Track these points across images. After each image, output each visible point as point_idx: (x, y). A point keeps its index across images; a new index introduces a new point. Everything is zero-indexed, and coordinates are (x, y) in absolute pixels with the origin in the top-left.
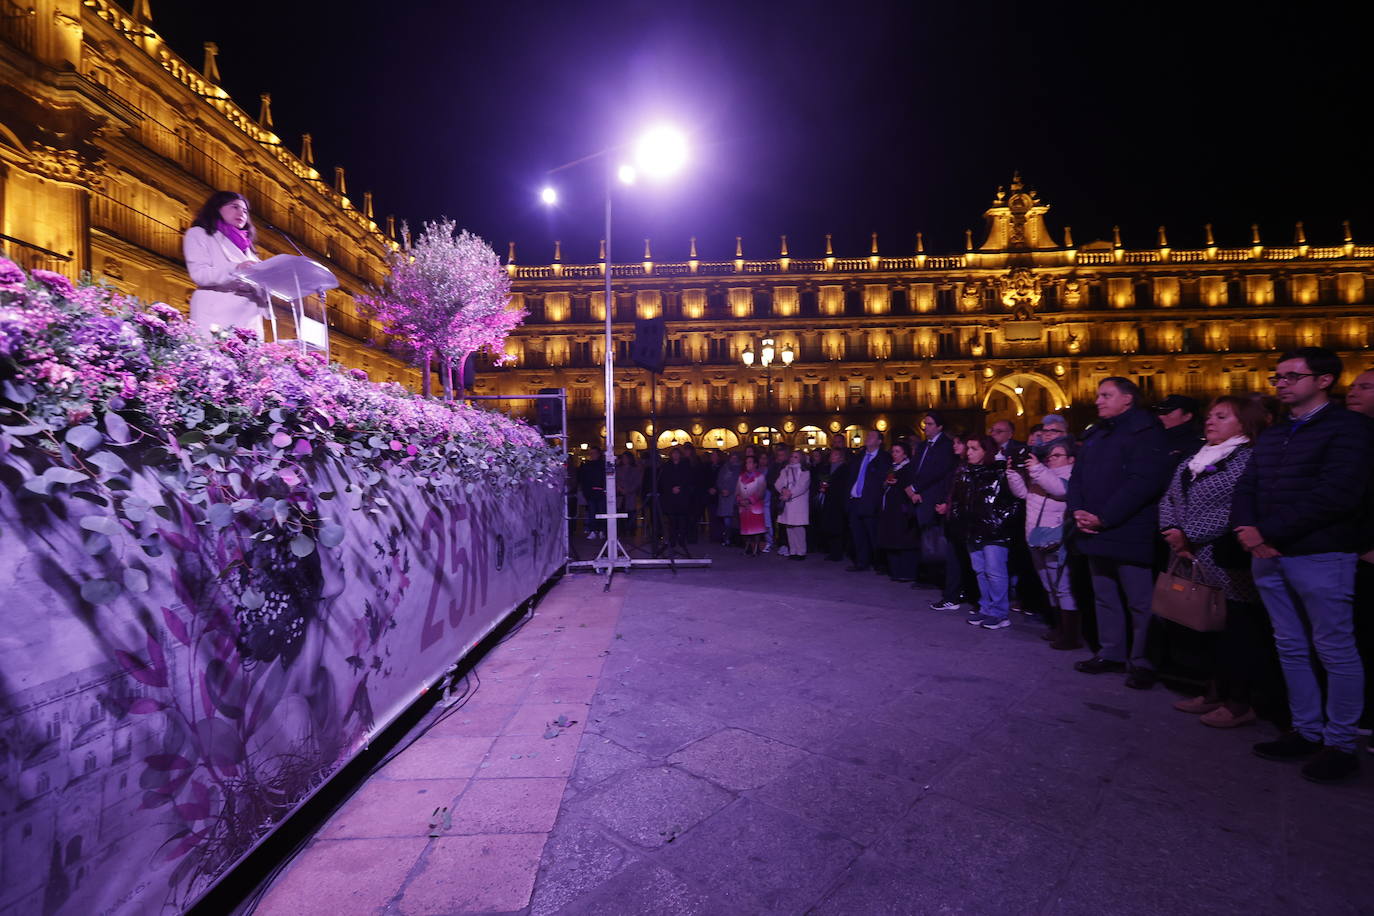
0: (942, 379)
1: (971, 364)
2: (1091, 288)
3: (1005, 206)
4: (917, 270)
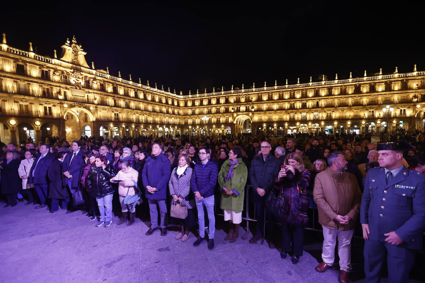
0: (45, 106)
1: (59, 102)
2: (101, 84)
3: (70, 46)
4: (30, 58)
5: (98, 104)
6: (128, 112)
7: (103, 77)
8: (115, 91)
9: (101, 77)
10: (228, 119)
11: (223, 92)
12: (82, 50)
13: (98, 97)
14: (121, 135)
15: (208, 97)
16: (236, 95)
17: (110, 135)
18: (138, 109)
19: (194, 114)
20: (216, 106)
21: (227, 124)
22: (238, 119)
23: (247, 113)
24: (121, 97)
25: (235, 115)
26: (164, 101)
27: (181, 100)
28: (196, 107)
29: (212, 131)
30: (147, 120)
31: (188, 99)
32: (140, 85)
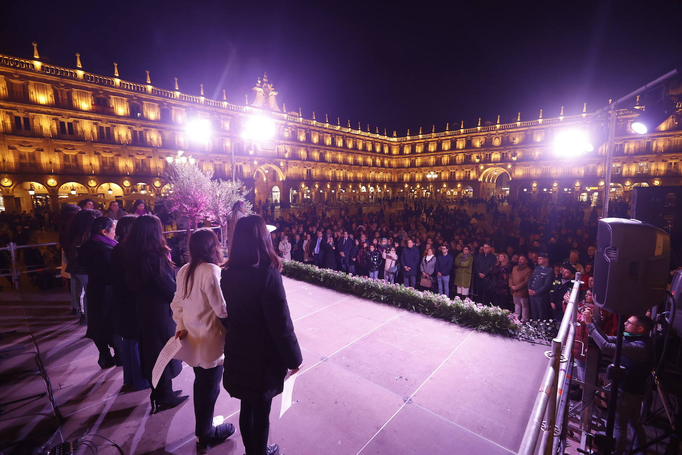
1: (249, 158)
2: (292, 131)
3: (261, 87)
4: (224, 109)
5: (289, 159)
6: (322, 167)
7: (294, 122)
8: (308, 139)
9: (293, 122)
10: (469, 175)
11: (462, 131)
12: (273, 89)
13: (289, 150)
14: (314, 198)
15: (436, 139)
16: (486, 135)
17: (300, 198)
18: (335, 161)
19: (413, 165)
20: (451, 154)
21: (466, 182)
22: (487, 173)
23: (503, 164)
24: (315, 146)
25: (482, 167)
26: (370, 148)
27: (395, 144)
28: (417, 155)
29: (441, 192)
30: (346, 177)
31: (405, 143)
32: (338, 128)
